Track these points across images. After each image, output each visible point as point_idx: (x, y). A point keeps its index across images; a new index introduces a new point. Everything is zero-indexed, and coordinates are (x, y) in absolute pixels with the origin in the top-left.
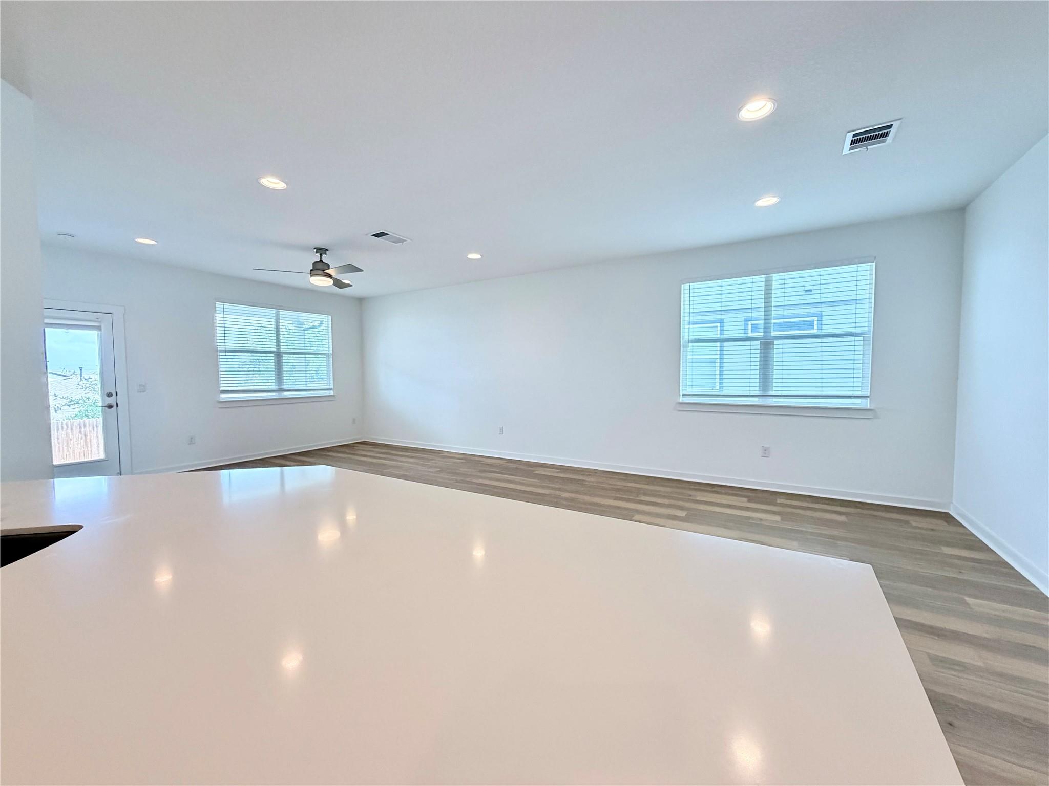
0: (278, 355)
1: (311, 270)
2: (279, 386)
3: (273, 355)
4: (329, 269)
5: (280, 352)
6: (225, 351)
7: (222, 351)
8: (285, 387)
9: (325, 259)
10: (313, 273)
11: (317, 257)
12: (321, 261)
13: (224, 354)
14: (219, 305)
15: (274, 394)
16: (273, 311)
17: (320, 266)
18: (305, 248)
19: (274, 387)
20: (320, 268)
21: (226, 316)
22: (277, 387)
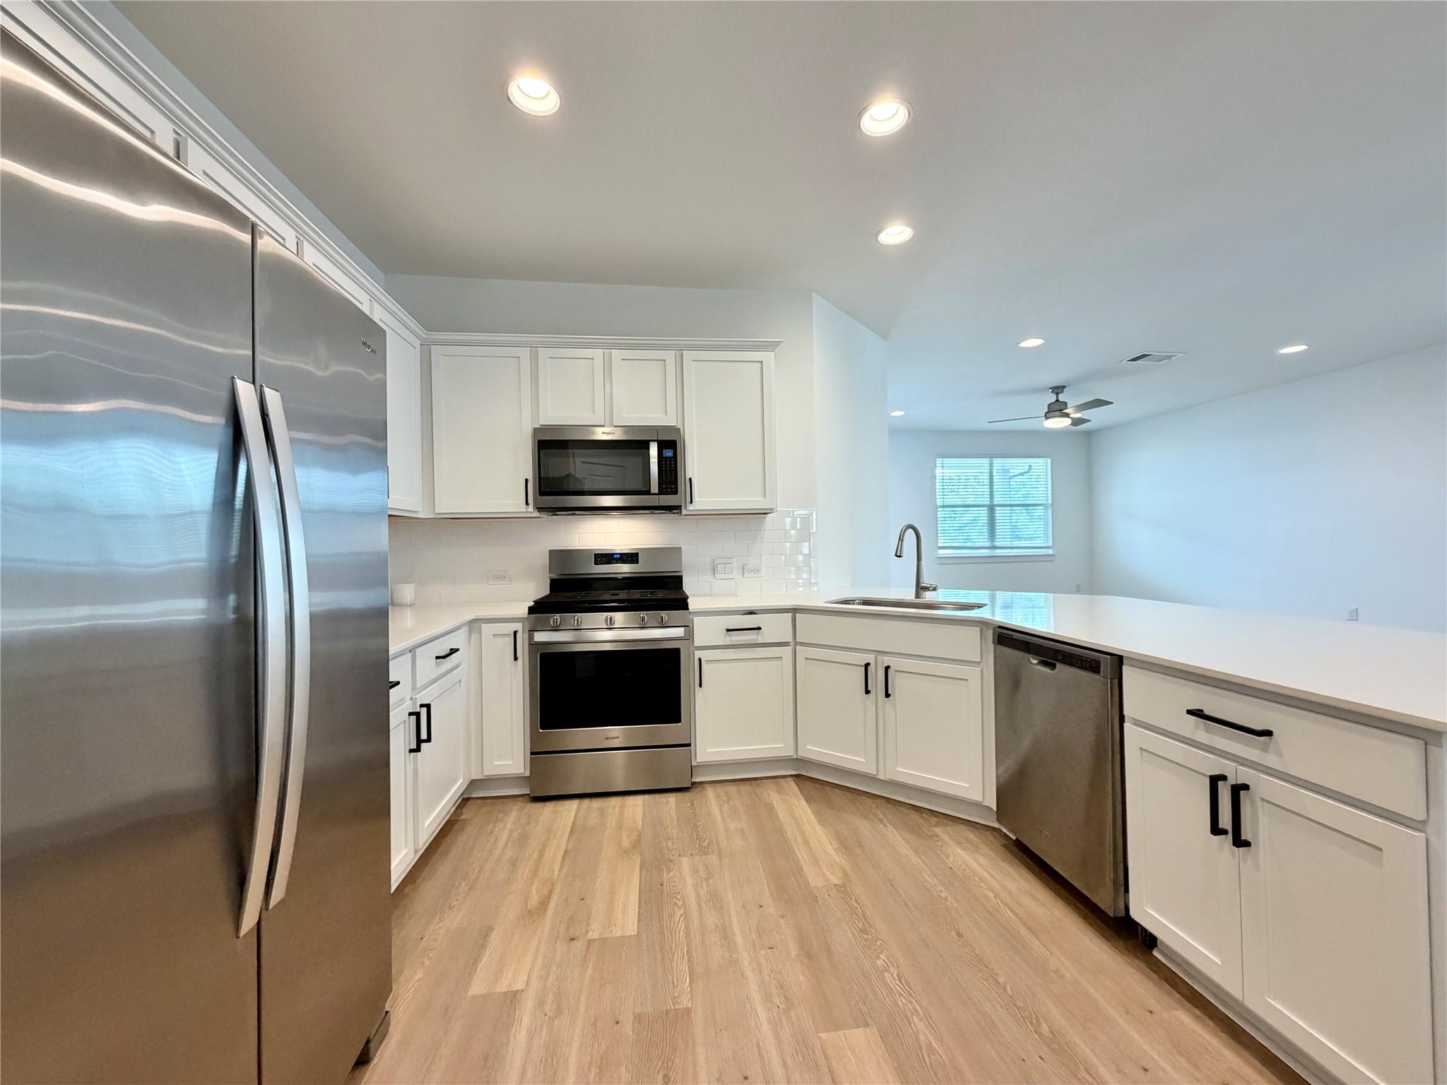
0: (991, 508)
1: (1046, 413)
2: (991, 542)
3: (986, 509)
4: (1066, 408)
5: (993, 505)
6: (944, 507)
7: (940, 507)
8: (997, 544)
9: (1061, 398)
10: (1048, 416)
11: (1053, 398)
12: (1057, 400)
13: (942, 509)
14: (939, 461)
15: (986, 551)
16: (986, 461)
17: (1057, 407)
18: (1039, 390)
19: (988, 544)
20: (1057, 409)
21: (944, 471)
22: (989, 544)
